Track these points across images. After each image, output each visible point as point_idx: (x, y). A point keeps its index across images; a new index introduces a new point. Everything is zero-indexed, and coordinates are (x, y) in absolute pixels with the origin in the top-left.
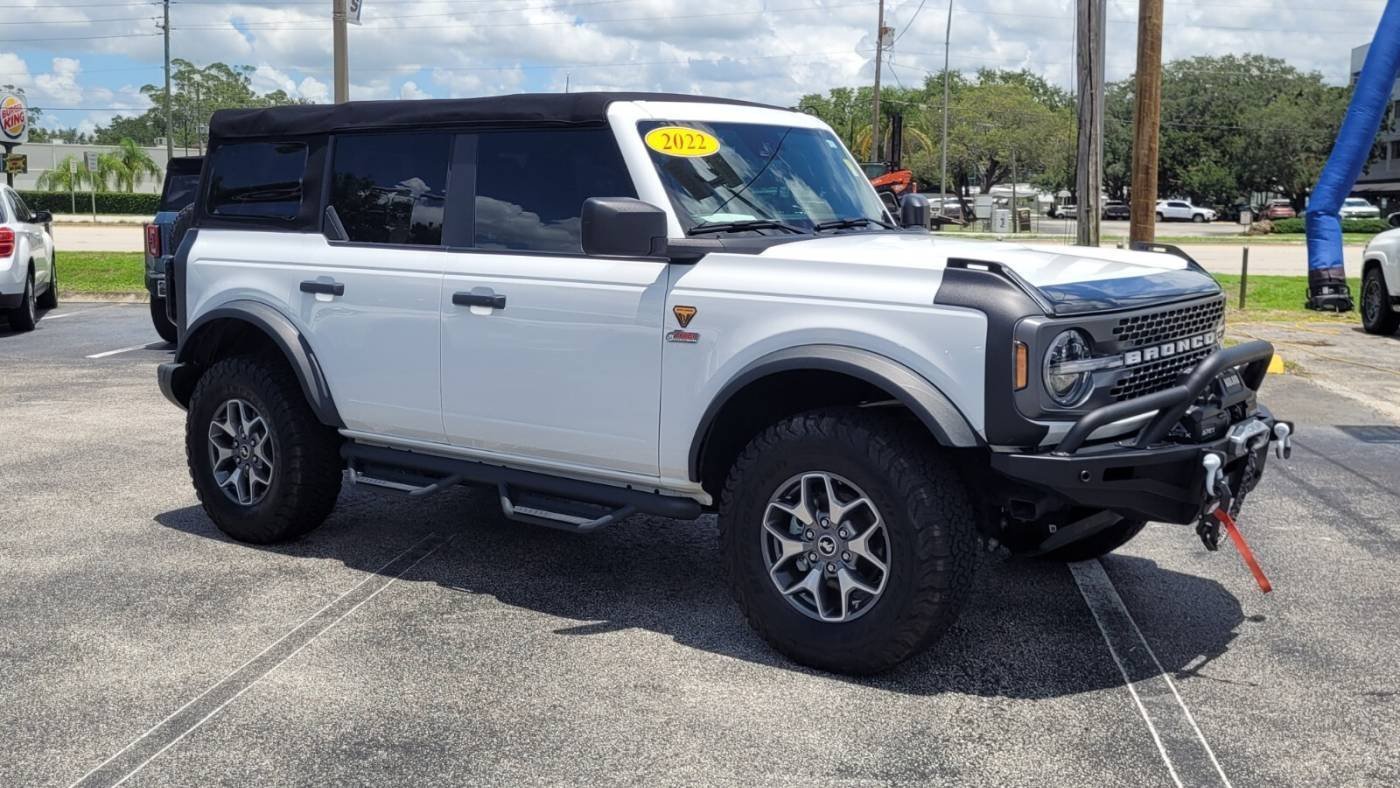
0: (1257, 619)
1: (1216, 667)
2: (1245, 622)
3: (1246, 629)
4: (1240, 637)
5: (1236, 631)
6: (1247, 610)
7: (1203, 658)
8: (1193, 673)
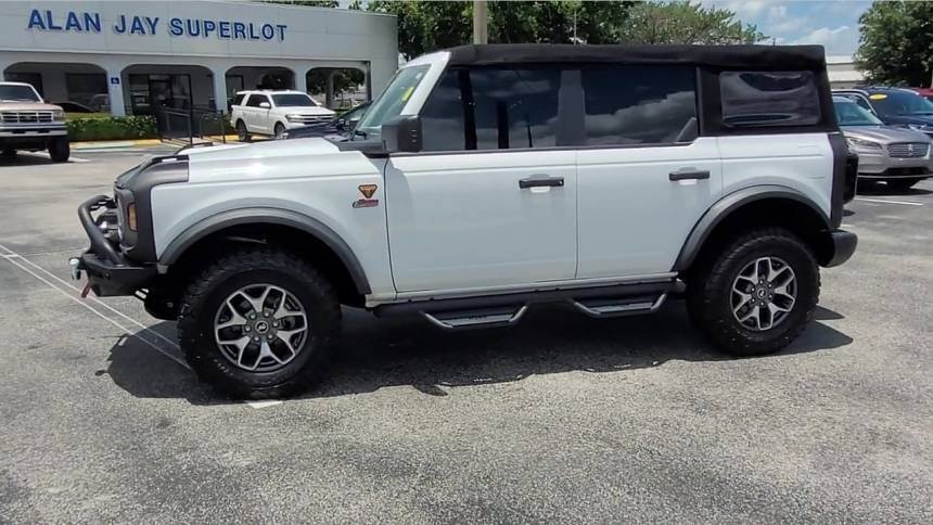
0: (100, 373)
1: (112, 342)
2: (106, 369)
3: (105, 365)
4: (106, 359)
5: (110, 362)
6: (107, 379)
7: (121, 344)
8: (122, 337)
